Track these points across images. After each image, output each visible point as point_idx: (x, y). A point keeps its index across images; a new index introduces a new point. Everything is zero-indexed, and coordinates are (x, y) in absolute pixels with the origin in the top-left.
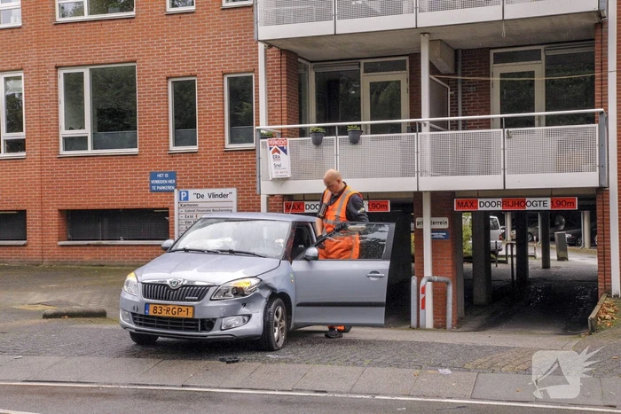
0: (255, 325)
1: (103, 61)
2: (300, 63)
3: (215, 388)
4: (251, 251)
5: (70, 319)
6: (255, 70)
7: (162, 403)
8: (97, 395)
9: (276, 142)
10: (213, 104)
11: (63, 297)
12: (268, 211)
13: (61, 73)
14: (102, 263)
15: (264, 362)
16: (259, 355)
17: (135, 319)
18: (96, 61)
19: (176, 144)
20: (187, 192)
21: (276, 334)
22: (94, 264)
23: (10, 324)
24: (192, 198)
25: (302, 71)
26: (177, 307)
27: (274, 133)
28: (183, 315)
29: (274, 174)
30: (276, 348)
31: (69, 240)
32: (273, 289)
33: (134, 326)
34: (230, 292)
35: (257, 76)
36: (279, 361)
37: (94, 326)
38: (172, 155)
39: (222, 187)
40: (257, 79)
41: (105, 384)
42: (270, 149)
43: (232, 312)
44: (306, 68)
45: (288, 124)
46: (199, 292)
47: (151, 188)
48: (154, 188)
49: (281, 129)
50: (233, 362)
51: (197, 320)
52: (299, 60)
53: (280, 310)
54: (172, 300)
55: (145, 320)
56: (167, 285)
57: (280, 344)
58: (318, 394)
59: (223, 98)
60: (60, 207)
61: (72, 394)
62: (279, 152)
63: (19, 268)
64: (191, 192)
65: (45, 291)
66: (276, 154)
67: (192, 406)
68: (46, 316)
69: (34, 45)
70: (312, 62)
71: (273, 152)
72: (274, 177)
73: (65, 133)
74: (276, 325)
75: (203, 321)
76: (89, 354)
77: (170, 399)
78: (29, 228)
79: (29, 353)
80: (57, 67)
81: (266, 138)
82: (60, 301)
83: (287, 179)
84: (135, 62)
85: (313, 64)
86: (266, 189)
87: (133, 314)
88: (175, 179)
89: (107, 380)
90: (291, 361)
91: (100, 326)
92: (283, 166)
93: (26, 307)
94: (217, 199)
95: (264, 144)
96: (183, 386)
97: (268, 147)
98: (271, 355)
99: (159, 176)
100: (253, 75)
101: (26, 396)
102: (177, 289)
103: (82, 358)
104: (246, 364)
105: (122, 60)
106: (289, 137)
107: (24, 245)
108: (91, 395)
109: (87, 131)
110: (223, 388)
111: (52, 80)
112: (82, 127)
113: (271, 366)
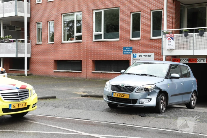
0: (153, 103)
1: (108, 7)
2: (181, 5)
3: (135, 125)
4: (153, 75)
5: (90, 98)
6: (163, 9)
7: (114, 129)
8: (92, 124)
9: (169, 36)
10: (147, 22)
11: (90, 90)
12: (166, 60)
13: (94, 12)
14: (106, 79)
15: (156, 117)
16: (154, 114)
17: (108, 98)
18: (106, 7)
19: (133, 37)
20: (136, 54)
21: (161, 107)
22: (104, 80)
23: (70, 98)
24: (138, 57)
25: (182, 9)
26: (123, 94)
27: (169, 32)
28: (125, 97)
29: (168, 47)
30: (161, 112)
31: (95, 71)
32: (160, 90)
33: (108, 101)
34: (143, 90)
35: (163, 11)
36: (162, 117)
37: (97, 100)
38: (132, 41)
39: (149, 53)
40: (163, 12)
41: (96, 121)
42: (167, 38)
43: (144, 97)
44: (184, 7)
45: (175, 29)
46: (131, 89)
47: (123, 53)
48: (124, 53)
49: (172, 31)
50: (144, 116)
51: (130, 99)
52: (181, 4)
53: (163, 98)
54: (121, 92)
55: (112, 99)
56: (120, 86)
57: (163, 111)
58: (175, 131)
59: (150, 19)
60: (93, 59)
61: (83, 123)
62: (170, 39)
63: (79, 80)
64: (137, 54)
65: (85, 88)
66: (169, 40)
67: (124, 131)
68: (82, 96)
69: (86, 2)
70: (186, 5)
71: (168, 39)
72: (168, 49)
73: (95, 33)
74: (161, 104)
75: (133, 100)
76: (93, 110)
77: (117, 128)
78: (83, 66)
79: (73, 108)
80: (93, 10)
81: (165, 34)
82: (89, 91)
83: (173, 50)
84: (119, 7)
85: (186, 6)
86: (165, 53)
87: (108, 96)
88: (132, 50)
89: (97, 119)
90: (166, 118)
91: (100, 101)
92: (172, 45)
93: (77, 93)
94: (147, 57)
95: (164, 36)
96: (124, 124)
97: (166, 37)
98: (158, 115)
99: (126, 48)
100: (162, 10)
101: (68, 123)
102: (124, 88)
103: (90, 111)
104: (149, 117)
105: (115, 7)
106: (175, 34)
107: (81, 72)
108: (89, 124)
109: (102, 33)
110: (138, 126)
111: (91, 15)
112: (101, 31)
113: (158, 119)
